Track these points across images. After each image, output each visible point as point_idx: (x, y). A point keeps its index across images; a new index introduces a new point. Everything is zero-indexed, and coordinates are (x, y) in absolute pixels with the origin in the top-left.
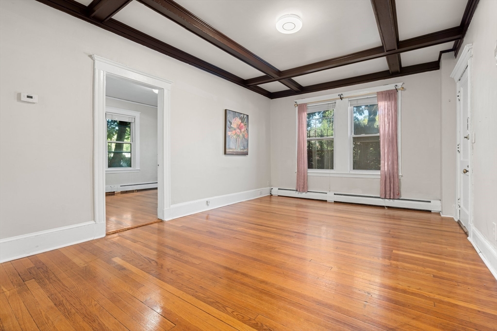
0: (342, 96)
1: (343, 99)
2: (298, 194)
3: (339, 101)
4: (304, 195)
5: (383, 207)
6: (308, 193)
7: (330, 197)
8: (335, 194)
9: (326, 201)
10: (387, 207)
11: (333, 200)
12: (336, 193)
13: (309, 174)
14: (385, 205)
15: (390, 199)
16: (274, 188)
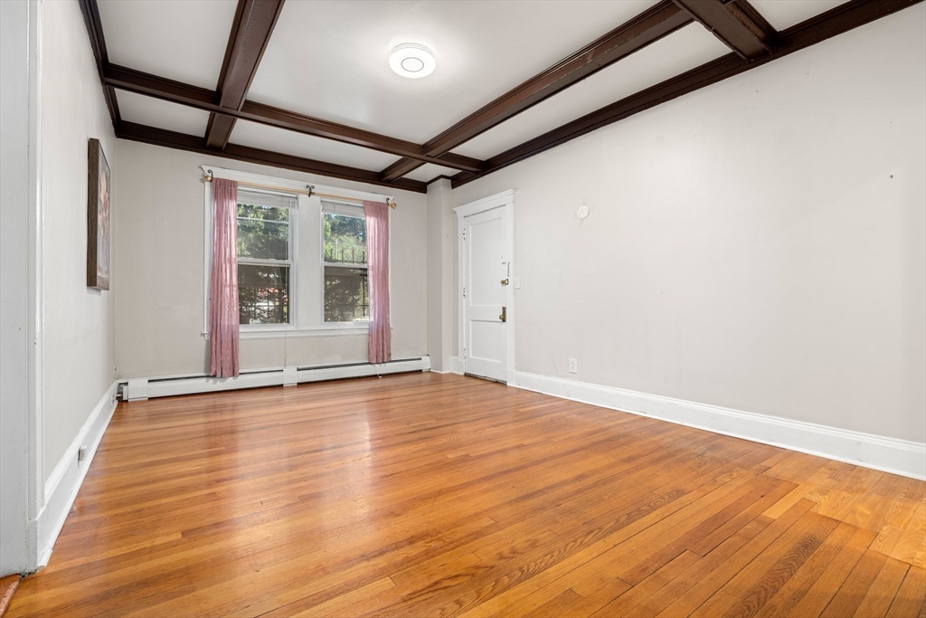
0: (313, 191)
1: (312, 196)
2: (214, 383)
3: (303, 198)
4: (230, 383)
5: (375, 377)
6: (240, 377)
7: (290, 376)
8: (298, 370)
9: (282, 385)
10: (380, 375)
11: (295, 381)
12: (300, 367)
13: (241, 337)
14: (378, 373)
15: (383, 362)
16: (131, 383)
